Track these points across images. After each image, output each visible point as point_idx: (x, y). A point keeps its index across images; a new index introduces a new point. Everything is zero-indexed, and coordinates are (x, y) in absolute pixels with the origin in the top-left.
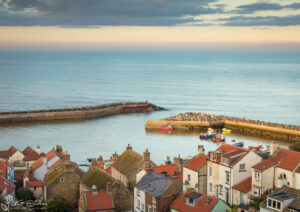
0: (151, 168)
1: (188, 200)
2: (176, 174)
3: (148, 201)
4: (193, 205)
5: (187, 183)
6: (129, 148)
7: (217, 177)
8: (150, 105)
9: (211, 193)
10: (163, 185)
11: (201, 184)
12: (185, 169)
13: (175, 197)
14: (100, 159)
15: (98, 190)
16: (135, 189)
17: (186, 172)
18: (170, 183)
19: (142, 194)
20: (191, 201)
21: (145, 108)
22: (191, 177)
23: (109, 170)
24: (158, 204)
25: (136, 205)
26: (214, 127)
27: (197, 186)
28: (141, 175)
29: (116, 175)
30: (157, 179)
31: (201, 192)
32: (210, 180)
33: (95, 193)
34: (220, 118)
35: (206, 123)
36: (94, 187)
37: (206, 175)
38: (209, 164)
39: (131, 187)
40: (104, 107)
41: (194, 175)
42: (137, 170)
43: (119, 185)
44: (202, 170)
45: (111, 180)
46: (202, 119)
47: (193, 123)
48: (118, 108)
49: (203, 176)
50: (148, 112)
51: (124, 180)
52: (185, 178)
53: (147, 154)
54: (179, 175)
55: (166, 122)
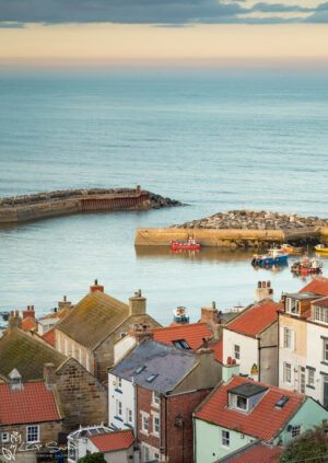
0: (147, 332)
1: (234, 400)
2: (206, 343)
3: (142, 403)
4: (246, 411)
5: (232, 363)
6: (97, 288)
7: (301, 350)
8: (146, 195)
9: (288, 385)
10: (177, 369)
11: (265, 365)
12: (226, 333)
13: (204, 393)
14: (30, 313)
15: (24, 379)
16: (112, 378)
17: (230, 339)
18: (191, 363)
19: (128, 387)
20: (242, 401)
21: (134, 202)
22: (241, 352)
23: (49, 337)
24: (164, 411)
25: (113, 412)
26: (295, 242)
27: (256, 369)
28: (124, 347)
29: (65, 346)
30: (164, 354)
31: (265, 382)
32: (285, 355)
33: (19, 386)
34: (310, 222)
35: (279, 233)
36: (15, 374)
37: (276, 346)
38: (284, 322)
39: (101, 375)
40: (38, 199)
41: (249, 347)
42: (114, 337)
43: (74, 369)
44: (267, 338)
45: (53, 357)
46: (268, 226)
47: (246, 233)
48: (71, 201)
49: (271, 348)
50: (141, 211)
51: (85, 358)
52: (228, 352)
53: (139, 301)
54: (212, 346)
55: (183, 234)
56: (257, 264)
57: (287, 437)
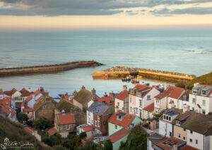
0: (96, 99)
1: (118, 117)
2: (111, 102)
3: (95, 118)
4: (121, 120)
5: (117, 107)
6: (83, 88)
7: (134, 103)
8: (95, 63)
9: (131, 113)
10: (103, 109)
11: (125, 107)
12: (116, 99)
13: (110, 115)
14: (67, 95)
15: (66, 112)
16: (88, 112)
17: (117, 101)
18: (107, 107)
19: (92, 114)
20: (120, 117)
21: (92, 64)
22: (119, 104)
23: (72, 101)
24: (101, 120)
25: (88, 121)
26: (132, 74)
27: (123, 108)
28: (90, 103)
29: (76, 103)
30: (100, 105)
31: (126, 112)
32: (130, 105)
33: (64, 114)
34: (136, 69)
35: (128, 72)
36: (63, 111)
37: (128, 103)
38: (130, 96)
39: (85, 110)
40: (68, 64)
41: (121, 102)
42: (88, 101)
43: (78, 109)
44: (126, 100)
45: (73, 106)
46: (126, 70)
47: (120, 72)
48: (77, 64)
49: (126, 103)
50: (94, 67)
51: (80, 106)
52: (116, 104)
53: (94, 91)
54: (112, 103)
55: (104, 73)
56: (123, 81)
57: (131, 126)
